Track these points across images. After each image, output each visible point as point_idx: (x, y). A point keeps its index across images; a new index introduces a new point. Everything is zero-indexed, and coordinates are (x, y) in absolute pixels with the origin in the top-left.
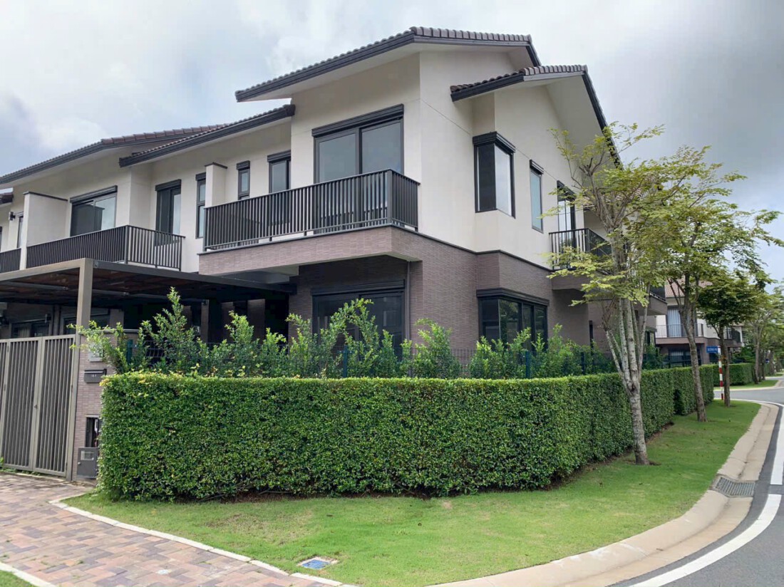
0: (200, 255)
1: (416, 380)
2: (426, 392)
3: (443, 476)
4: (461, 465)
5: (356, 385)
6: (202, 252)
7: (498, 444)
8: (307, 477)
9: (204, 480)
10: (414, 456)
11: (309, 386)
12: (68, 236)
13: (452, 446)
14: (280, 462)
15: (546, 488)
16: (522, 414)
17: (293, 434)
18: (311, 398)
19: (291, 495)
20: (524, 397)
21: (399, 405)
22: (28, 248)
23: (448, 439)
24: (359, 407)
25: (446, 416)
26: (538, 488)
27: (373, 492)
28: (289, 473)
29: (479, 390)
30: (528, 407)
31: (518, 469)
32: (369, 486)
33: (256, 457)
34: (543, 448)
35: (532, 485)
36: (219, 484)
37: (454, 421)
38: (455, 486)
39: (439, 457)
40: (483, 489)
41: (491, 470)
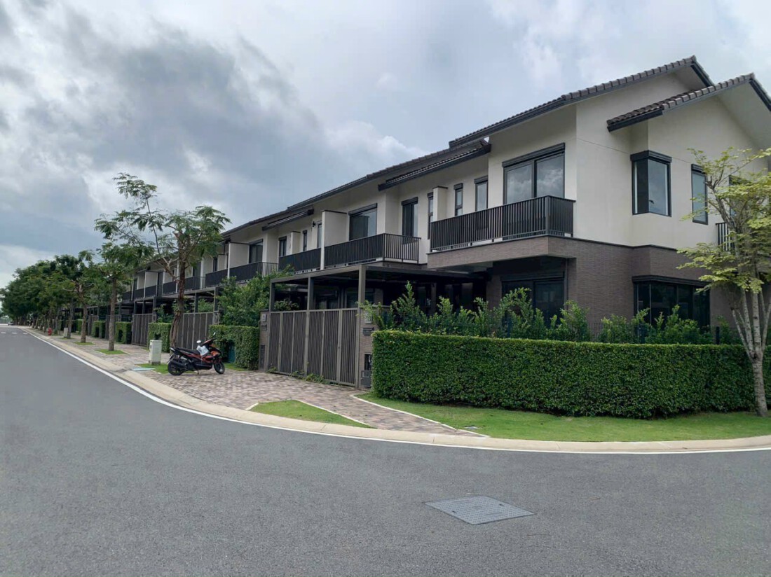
0: (428, 254)
1: (554, 342)
2: (560, 350)
3: (572, 404)
4: (585, 398)
5: (513, 343)
6: (429, 252)
7: (612, 387)
8: (484, 396)
9: (425, 392)
10: (552, 389)
11: (483, 342)
12: (347, 240)
13: (578, 385)
14: (467, 386)
15: (648, 418)
16: (631, 367)
17: (475, 369)
18: (485, 349)
19: (474, 406)
20: (632, 355)
21: (542, 357)
22: (326, 248)
23: (576, 381)
24: (515, 357)
25: (575, 366)
26: (642, 418)
27: (525, 409)
28: (472, 392)
29: (598, 350)
30: (636, 363)
31: (626, 404)
32: (522, 405)
33: (454, 381)
34: (646, 391)
35: (638, 415)
36: (433, 394)
37: (580, 369)
38: (579, 411)
39: (569, 391)
40: (599, 414)
41: (606, 403)
